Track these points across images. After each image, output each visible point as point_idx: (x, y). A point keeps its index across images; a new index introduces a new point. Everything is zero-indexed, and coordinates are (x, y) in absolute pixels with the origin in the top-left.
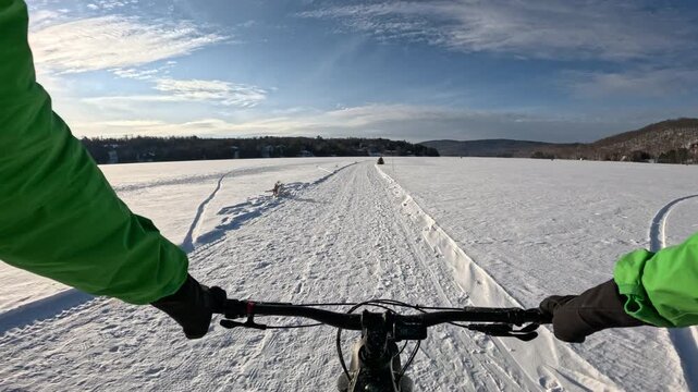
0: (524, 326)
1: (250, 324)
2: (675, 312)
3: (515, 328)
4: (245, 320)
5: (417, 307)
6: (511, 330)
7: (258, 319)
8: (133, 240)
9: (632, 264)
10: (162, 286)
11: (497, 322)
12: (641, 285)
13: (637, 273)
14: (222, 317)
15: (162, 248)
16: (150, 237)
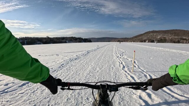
0: (144, 86)
1: (69, 89)
2: (186, 80)
3: (142, 87)
4: (67, 88)
5: (114, 83)
6: (140, 88)
7: (71, 87)
8: (32, 64)
9: (173, 69)
10: (42, 78)
11: (137, 86)
12: (176, 74)
13: (175, 71)
14: (61, 87)
15: (41, 67)
16: (37, 64)
